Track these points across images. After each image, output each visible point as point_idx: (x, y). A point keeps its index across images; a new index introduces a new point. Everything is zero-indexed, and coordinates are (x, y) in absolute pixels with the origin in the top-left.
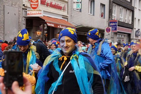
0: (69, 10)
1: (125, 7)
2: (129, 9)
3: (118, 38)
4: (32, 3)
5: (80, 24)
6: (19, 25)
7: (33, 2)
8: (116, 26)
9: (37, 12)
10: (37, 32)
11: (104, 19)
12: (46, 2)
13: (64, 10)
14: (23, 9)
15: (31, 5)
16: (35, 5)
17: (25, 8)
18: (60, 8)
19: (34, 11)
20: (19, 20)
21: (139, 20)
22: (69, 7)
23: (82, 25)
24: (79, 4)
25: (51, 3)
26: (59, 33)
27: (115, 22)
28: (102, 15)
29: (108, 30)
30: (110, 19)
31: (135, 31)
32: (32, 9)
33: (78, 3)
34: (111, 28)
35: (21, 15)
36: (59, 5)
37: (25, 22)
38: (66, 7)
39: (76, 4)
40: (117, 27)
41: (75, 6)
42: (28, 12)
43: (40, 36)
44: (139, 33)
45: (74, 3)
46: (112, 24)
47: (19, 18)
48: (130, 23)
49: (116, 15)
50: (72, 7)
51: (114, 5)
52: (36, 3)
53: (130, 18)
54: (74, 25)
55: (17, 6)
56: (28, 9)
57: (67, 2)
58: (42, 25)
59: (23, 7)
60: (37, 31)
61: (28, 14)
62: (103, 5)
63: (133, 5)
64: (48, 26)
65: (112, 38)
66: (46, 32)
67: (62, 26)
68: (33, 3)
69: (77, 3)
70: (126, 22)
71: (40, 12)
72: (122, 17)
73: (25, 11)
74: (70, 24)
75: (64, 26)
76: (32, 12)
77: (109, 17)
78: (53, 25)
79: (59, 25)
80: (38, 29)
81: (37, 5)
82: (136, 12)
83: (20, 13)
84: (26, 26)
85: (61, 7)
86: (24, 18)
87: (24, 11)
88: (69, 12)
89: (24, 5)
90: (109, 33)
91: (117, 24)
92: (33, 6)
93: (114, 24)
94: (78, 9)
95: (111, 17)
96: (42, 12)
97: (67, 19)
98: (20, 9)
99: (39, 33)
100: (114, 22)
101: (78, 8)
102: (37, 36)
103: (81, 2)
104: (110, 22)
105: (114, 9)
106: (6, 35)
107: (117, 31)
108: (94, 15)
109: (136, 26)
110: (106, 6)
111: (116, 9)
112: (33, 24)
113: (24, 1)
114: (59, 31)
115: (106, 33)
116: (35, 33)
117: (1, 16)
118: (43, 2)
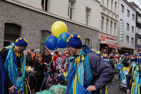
6: (97, 47)
9: (105, 42)
11: (133, 44)
13: (116, 40)
15: (102, 39)
17: (100, 40)
18: (114, 40)
23: (123, 47)
29: (136, 49)
30: (136, 44)
37: (99, 46)
41: (120, 39)
43: (105, 52)
46: (137, 47)
47: (97, 44)
49: (138, 43)
50: (119, 39)
51: (138, 38)
54: (120, 47)
55: (97, 39)
57: (117, 37)
61: (101, 42)
62: (133, 39)
64: (109, 47)
66: (108, 50)
74: (118, 46)
75: (116, 47)
78: (111, 47)
80: (105, 48)
81: (105, 39)
83: (98, 42)
86: (99, 44)
88: (118, 41)
93: (138, 47)
94: (122, 40)
96: (107, 42)
97: (117, 44)
99: (105, 50)
103: (123, 37)
105: (137, 40)
107: (139, 49)
108: (128, 43)
111: (138, 40)
112: (102, 47)
113: (99, 37)
114: (113, 49)
115: (135, 51)
116: (103, 50)
117: (90, 43)
118: (107, 37)
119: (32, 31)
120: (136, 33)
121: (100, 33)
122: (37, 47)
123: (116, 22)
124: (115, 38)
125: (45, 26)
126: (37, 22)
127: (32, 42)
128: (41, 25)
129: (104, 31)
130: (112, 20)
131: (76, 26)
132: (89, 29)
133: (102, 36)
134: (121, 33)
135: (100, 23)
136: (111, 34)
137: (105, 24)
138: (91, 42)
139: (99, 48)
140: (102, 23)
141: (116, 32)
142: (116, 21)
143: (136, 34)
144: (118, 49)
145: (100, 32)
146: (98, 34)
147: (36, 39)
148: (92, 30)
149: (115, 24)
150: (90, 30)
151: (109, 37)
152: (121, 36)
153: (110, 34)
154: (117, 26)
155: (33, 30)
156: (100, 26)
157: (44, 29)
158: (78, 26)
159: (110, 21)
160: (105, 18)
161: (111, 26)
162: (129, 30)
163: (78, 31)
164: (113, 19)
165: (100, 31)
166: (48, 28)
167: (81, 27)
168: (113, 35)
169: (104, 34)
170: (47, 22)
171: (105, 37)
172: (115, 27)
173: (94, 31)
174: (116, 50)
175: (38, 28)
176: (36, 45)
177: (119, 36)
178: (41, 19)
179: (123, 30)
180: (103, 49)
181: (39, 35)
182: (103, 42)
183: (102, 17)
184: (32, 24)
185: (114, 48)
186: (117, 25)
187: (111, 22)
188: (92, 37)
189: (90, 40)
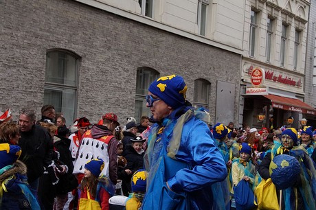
0: (306, 87)
4: (253, 78)
6: (235, 106)
7: (254, 76)
9: (260, 89)
12: (274, 75)
13: (299, 86)
14: (241, 85)
15: (252, 80)
16: (258, 80)
17: (244, 84)
18: (292, 83)
19: (256, 87)
20: (236, 100)
22: (306, 82)
25: (280, 77)
26: (290, 118)
32: (254, 86)
35: (238, 93)
36: (291, 80)
37: (242, 103)
38: (302, 82)
42: (247, 89)
43: (263, 121)
45: (315, 76)
47: (235, 97)
50: (311, 82)
52: (259, 78)
54: (313, 107)
55: (233, 81)
56: (248, 85)
57: (304, 76)
58: (266, 107)
59: (242, 83)
60: (259, 114)
61: (248, 92)
64: (274, 108)
66: (271, 116)
67: (295, 108)
68: (255, 78)
71: (263, 89)
74: (308, 106)
75: (298, 108)
76: (253, 89)
78: (282, 107)
79: (291, 107)
80: (260, 111)
81: (261, 80)
83: (237, 90)
84: (244, 108)
85: (295, 82)
86: (241, 97)
87: (242, 87)
88: (306, 89)
89: (242, 80)
92: (254, 81)
96: (267, 89)
97: (304, 98)
98: (237, 86)
99: (261, 117)
102: (258, 121)
112: (253, 105)
113: (243, 74)
114: (290, 115)
116: (256, 117)
117: (213, 94)
118: (269, 76)
119: (18, 52)
121: (244, 61)
122: (34, 103)
123: (301, 25)
124: (296, 79)
125: (62, 34)
126: (35, 21)
127: (15, 86)
128: (48, 31)
129: (260, 55)
130: (288, 20)
131: (164, 39)
132: (207, 49)
133: (250, 72)
135: (248, 28)
136: (283, 64)
137: (262, 33)
138: (213, 89)
139: (241, 110)
140: (254, 28)
141: (302, 57)
142: (303, 22)
144: (305, 115)
145: (247, 59)
146: (238, 64)
147: (29, 77)
148: (219, 52)
149: (299, 31)
150: (212, 52)
151: (277, 74)
153: (278, 64)
154: (304, 39)
155: (19, 47)
156: (247, 37)
157: (57, 46)
158: (171, 39)
159: (279, 23)
160: (265, 11)
161: (284, 38)
163: (173, 54)
164: (291, 15)
165: (245, 54)
166: (70, 42)
167: (183, 41)
168: (291, 69)
169: (260, 63)
170: (68, 22)
171: (261, 75)
172: (297, 43)
173: (224, 53)
174: (301, 116)
175: (39, 43)
176: (30, 98)
177: (311, 71)
178: (46, 13)
180: (253, 114)
181: (40, 66)
182: (254, 91)
183: (253, 9)
184: (18, 29)
185: (293, 112)
186: (304, 34)
187: (286, 26)
188: (218, 73)
189: (209, 83)
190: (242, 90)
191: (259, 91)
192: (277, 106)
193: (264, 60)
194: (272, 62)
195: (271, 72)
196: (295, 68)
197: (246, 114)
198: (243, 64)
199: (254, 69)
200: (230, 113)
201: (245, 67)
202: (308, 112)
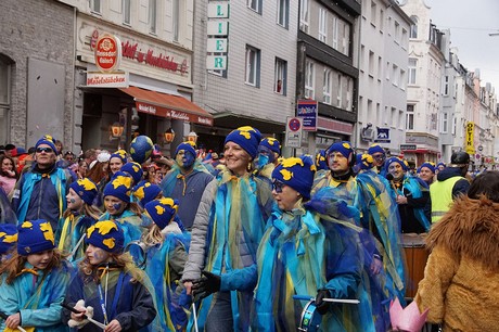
0: (196, 74)
1: (335, 69)
2: (345, 74)
3: (318, 146)
5: (223, 110)
6: (66, 109)
7: (102, 50)
8: (314, 114)
9: (114, 76)
10: (114, 128)
11: (284, 98)
12: (138, 50)
13: (183, 71)
14: (77, 67)
15: (98, 58)
16: (108, 58)
17: (82, 66)
18: (172, 67)
19: (107, 72)
20: (67, 97)
21: (370, 102)
22: (196, 65)
23: (228, 112)
24: (222, 56)
25: (150, 54)
26: (169, 131)
27: (311, 106)
28: (280, 87)
29: (295, 126)
30: (300, 96)
31: (359, 128)
32: (101, 69)
33: (219, 54)
34: (301, 120)
35: (71, 84)
36: (170, 60)
37: (80, 102)
38: (188, 64)
39: (213, 57)
40: (317, 117)
41: (211, 63)
42: (89, 76)
43: (119, 138)
44: (369, 133)
45: (209, 54)
46: (303, 111)
47: (66, 91)
48: (349, 109)
49: (313, 89)
50: (203, 64)
51: (309, 62)
52: (111, 54)
53: (349, 97)
54: (208, 111)
55: (60, 60)
56: (89, 69)
57: (191, 53)
58: (125, 111)
59: (78, 63)
60: (112, 124)
61: (91, 81)
62: (281, 63)
63: (355, 65)
64: (140, 113)
65: (303, 145)
66: (134, 127)
67: (177, 112)
68: (103, 54)
69: (216, 54)
70: (340, 107)
71: (120, 76)
72: (330, 95)
73: (82, 74)
74: (199, 109)
75: (181, 112)
76: (100, 76)
77: (297, 93)
78: (154, 111)
79: (170, 110)
80: (115, 119)
81: (114, 58)
82: (363, 81)
83: (68, 77)
84: (84, 112)
85: (176, 65)
86: (78, 92)
87: (78, 72)
88: (195, 77)
89: (79, 58)
90: (296, 133)
91: (317, 111)
92: (103, 61)
93: (308, 110)
94: (218, 71)
95: (301, 92)
96: (126, 76)
97: (191, 94)
98: (68, 69)
99: (117, 130)
100: (308, 106)
101: (219, 68)
102: (111, 138)
103: (226, 54)
104: (300, 106)
105: (308, 73)
106: (31, 133)
107: (317, 127)
108: (258, 86)
109: (364, 118)
110: (289, 65)
111: (314, 73)
112: (102, 107)
113: (80, 46)
114: (169, 125)
115: (289, 133)
116: (107, 130)
117: (19, 84)
118: (129, 52)
120: (300, 31)
121: (80, 21)
124: (178, 59)
129: (112, 11)
133: (94, 43)
134: (213, 28)
136: (153, 29)
138: (20, 75)
139: (78, 116)
141: (187, 18)
143: (303, 39)
144: (196, 127)
145: (86, 16)
146: (69, 26)
151: (143, 48)
152: (212, 45)
153: (146, 30)
162: (260, 13)
165: (84, 7)
168: (170, 39)
169: (113, 26)
171: (115, 49)
174: (187, 127)
177: (204, 44)
179: (224, 11)
180: (102, 123)
182: (102, 79)
188: (29, 41)
189: (12, 63)
190: (78, 76)
191: (111, 81)
192: (145, 109)
193: (119, 21)
194: (135, 26)
195: (132, 43)
196: (176, 38)
197: (88, 125)
198: (80, 25)
199: (101, 37)
200: (56, 122)
201: (83, 32)
202: (200, 120)
